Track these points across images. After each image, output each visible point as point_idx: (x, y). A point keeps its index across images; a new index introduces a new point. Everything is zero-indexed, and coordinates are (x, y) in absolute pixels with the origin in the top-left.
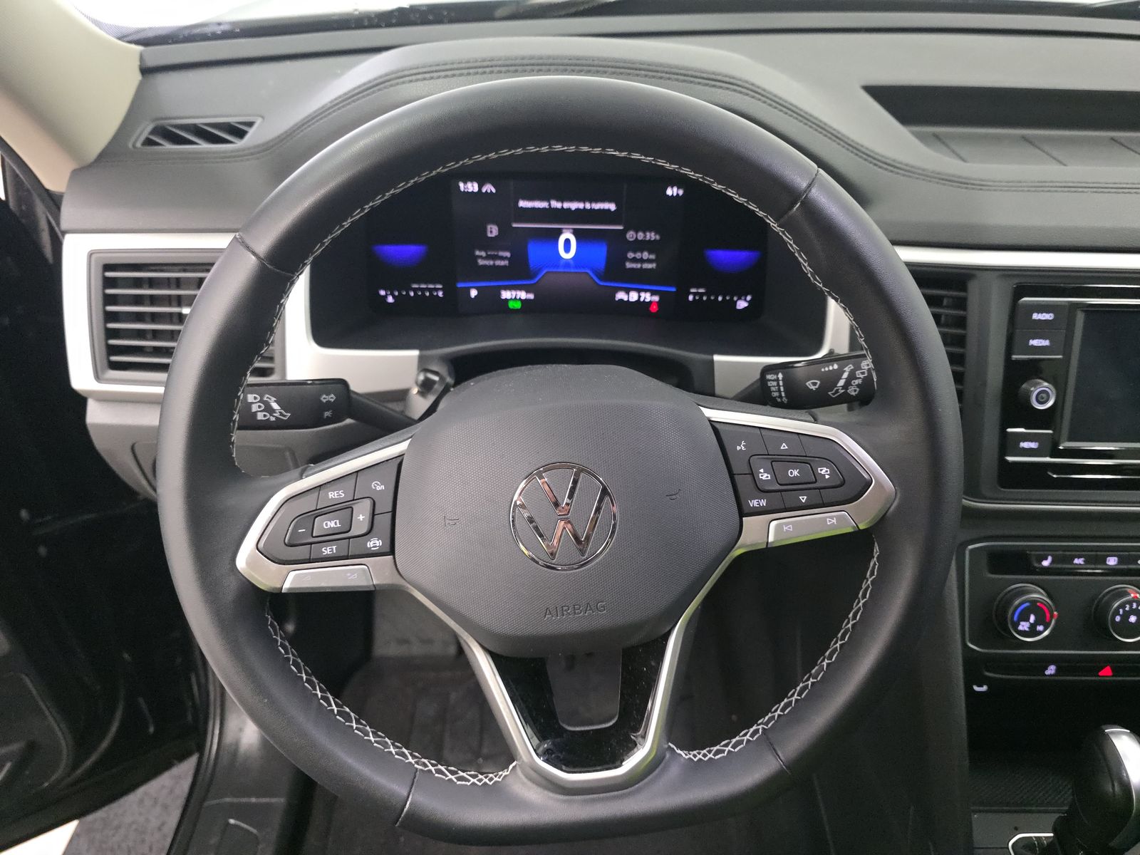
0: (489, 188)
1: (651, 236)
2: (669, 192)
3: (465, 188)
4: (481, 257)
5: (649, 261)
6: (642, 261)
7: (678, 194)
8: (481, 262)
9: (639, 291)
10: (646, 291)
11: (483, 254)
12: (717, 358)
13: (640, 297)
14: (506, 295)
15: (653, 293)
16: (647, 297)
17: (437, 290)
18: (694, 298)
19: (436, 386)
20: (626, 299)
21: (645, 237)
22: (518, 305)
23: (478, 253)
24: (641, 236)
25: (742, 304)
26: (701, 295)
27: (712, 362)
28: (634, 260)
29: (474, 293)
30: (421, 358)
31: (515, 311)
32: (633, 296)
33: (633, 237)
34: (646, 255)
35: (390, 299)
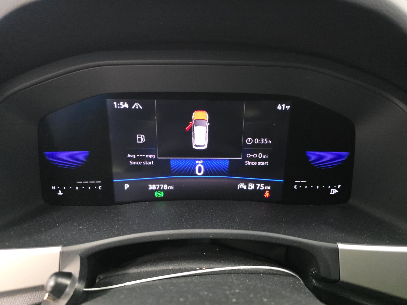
0: (137, 105)
1: (265, 141)
2: (279, 107)
3: (117, 106)
4: (132, 159)
5: (263, 160)
6: (258, 160)
7: (286, 109)
8: (132, 163)
9: (255, 182)
10: (260, 182)
11: (134, 156)
12: (341, 246)
13: (256, 187)
14: (152, 187)
15: (266, 184)
16: (261, 186)
17: (98, 185)
18: (298, 187)
19: (67, 290)
20: (245, 188)
21: (260, 142)
22: (162, 194)
23: (129, 156)
24: (257, 141)
25: (334, 191)
26: (303, 184)
27: (337, 250)
28: (252, 159)
29: (127, 186)
30: (62, 254)
31: (159, 199)
32: (252, 186)
33: (250, 142)
34: (260, 155)
35: (60, 193)
